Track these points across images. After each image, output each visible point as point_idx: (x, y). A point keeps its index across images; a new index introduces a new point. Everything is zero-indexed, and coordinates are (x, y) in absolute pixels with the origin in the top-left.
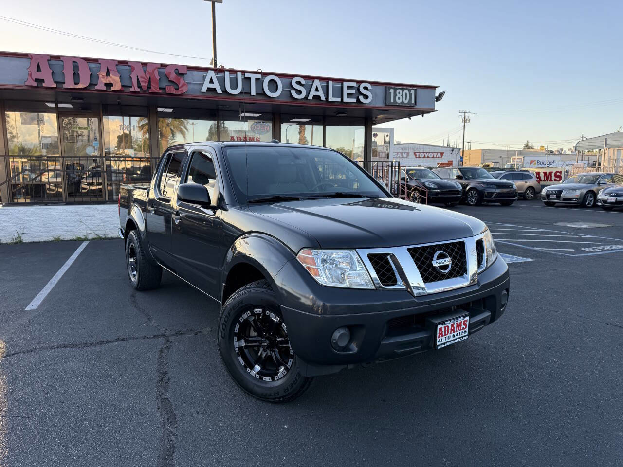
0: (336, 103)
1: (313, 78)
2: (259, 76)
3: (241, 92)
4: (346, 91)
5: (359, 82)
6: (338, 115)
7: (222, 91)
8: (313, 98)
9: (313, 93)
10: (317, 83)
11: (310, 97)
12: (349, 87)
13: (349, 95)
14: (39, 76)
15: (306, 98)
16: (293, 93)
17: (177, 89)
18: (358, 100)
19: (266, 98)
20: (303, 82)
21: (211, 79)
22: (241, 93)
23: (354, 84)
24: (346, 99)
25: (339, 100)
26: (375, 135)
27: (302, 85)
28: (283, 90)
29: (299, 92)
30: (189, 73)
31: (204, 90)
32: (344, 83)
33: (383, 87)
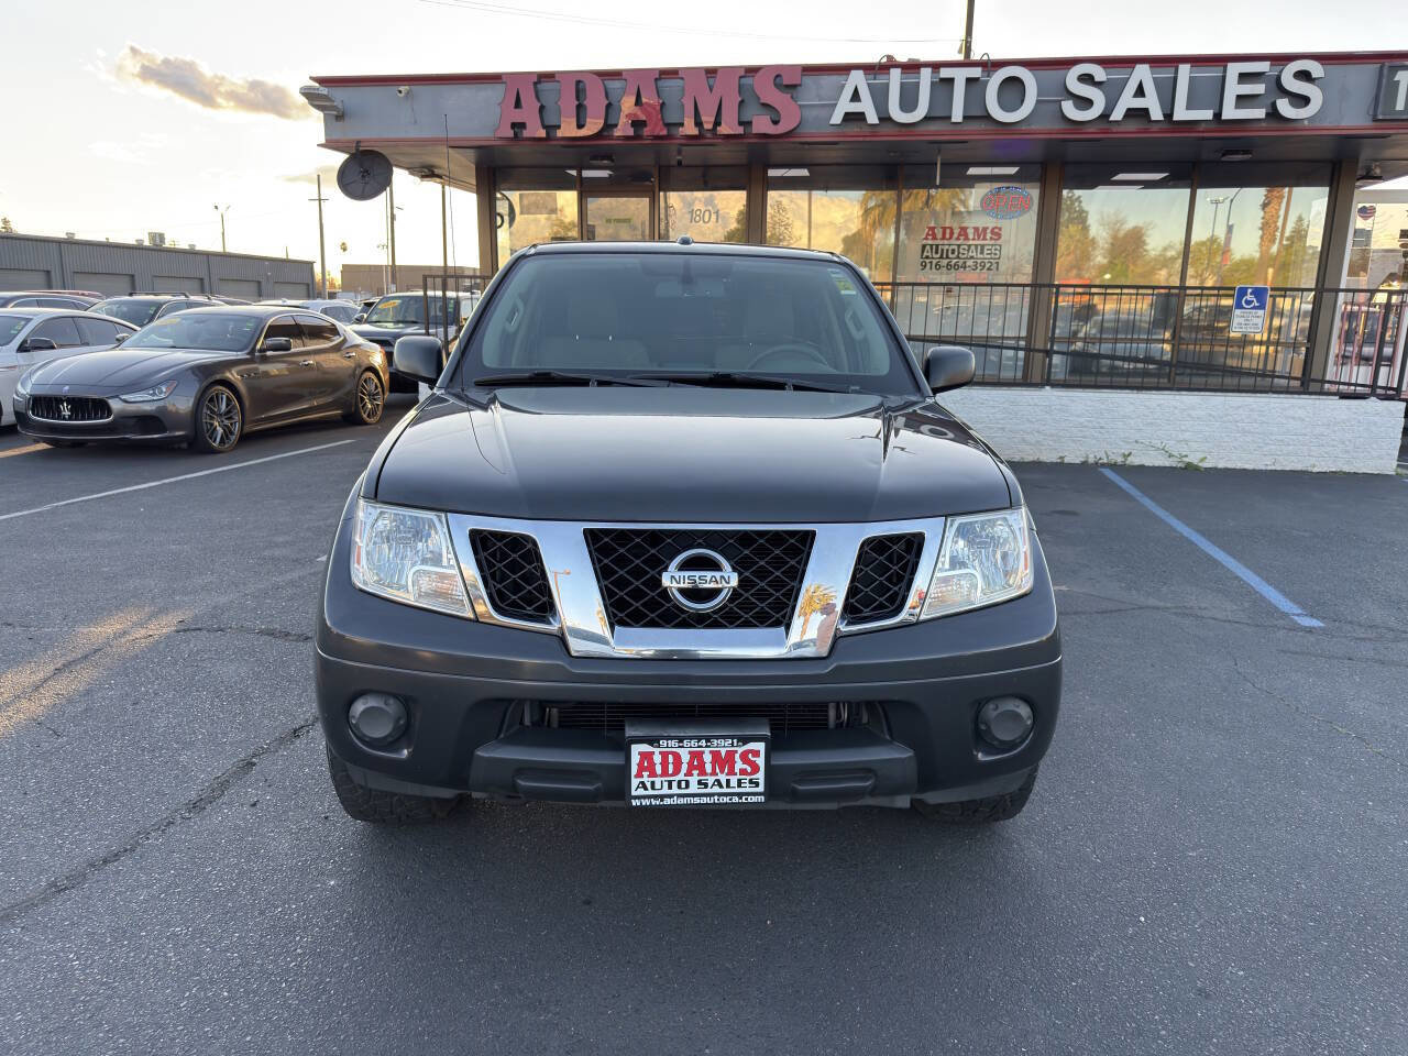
0: (1203, 126)
1: (1130, 62)
2: (976, 72)
3: (925, 117)
4: (1233, 89)
5: (1281, 59)
6: (1224, 159)
7: (880, 119)
8: (1125, 116)
9: (1127, 101)
10: (1142, 73)
11: (1118, 115)
12: (1244, 78)
13: (1242, 100)
14: (518, 116)
15: (1105, 116)
16: (1069, 108)
17: (776, 122)
18: (1273, 114)
19: (991, 127)
20: (1099, 74)
21: (856, 90)
22: (927, 119)
23: (1264, 67)
24: (1230, 112)
25: (1208, 115)
26: (1366, 213)
27: (1098, 84)
28: (1038, 102)
29: (1085, 103)
30: (808, 80)
31: (837, 118)
32: (1231, 66)
33: (1371, 69)
